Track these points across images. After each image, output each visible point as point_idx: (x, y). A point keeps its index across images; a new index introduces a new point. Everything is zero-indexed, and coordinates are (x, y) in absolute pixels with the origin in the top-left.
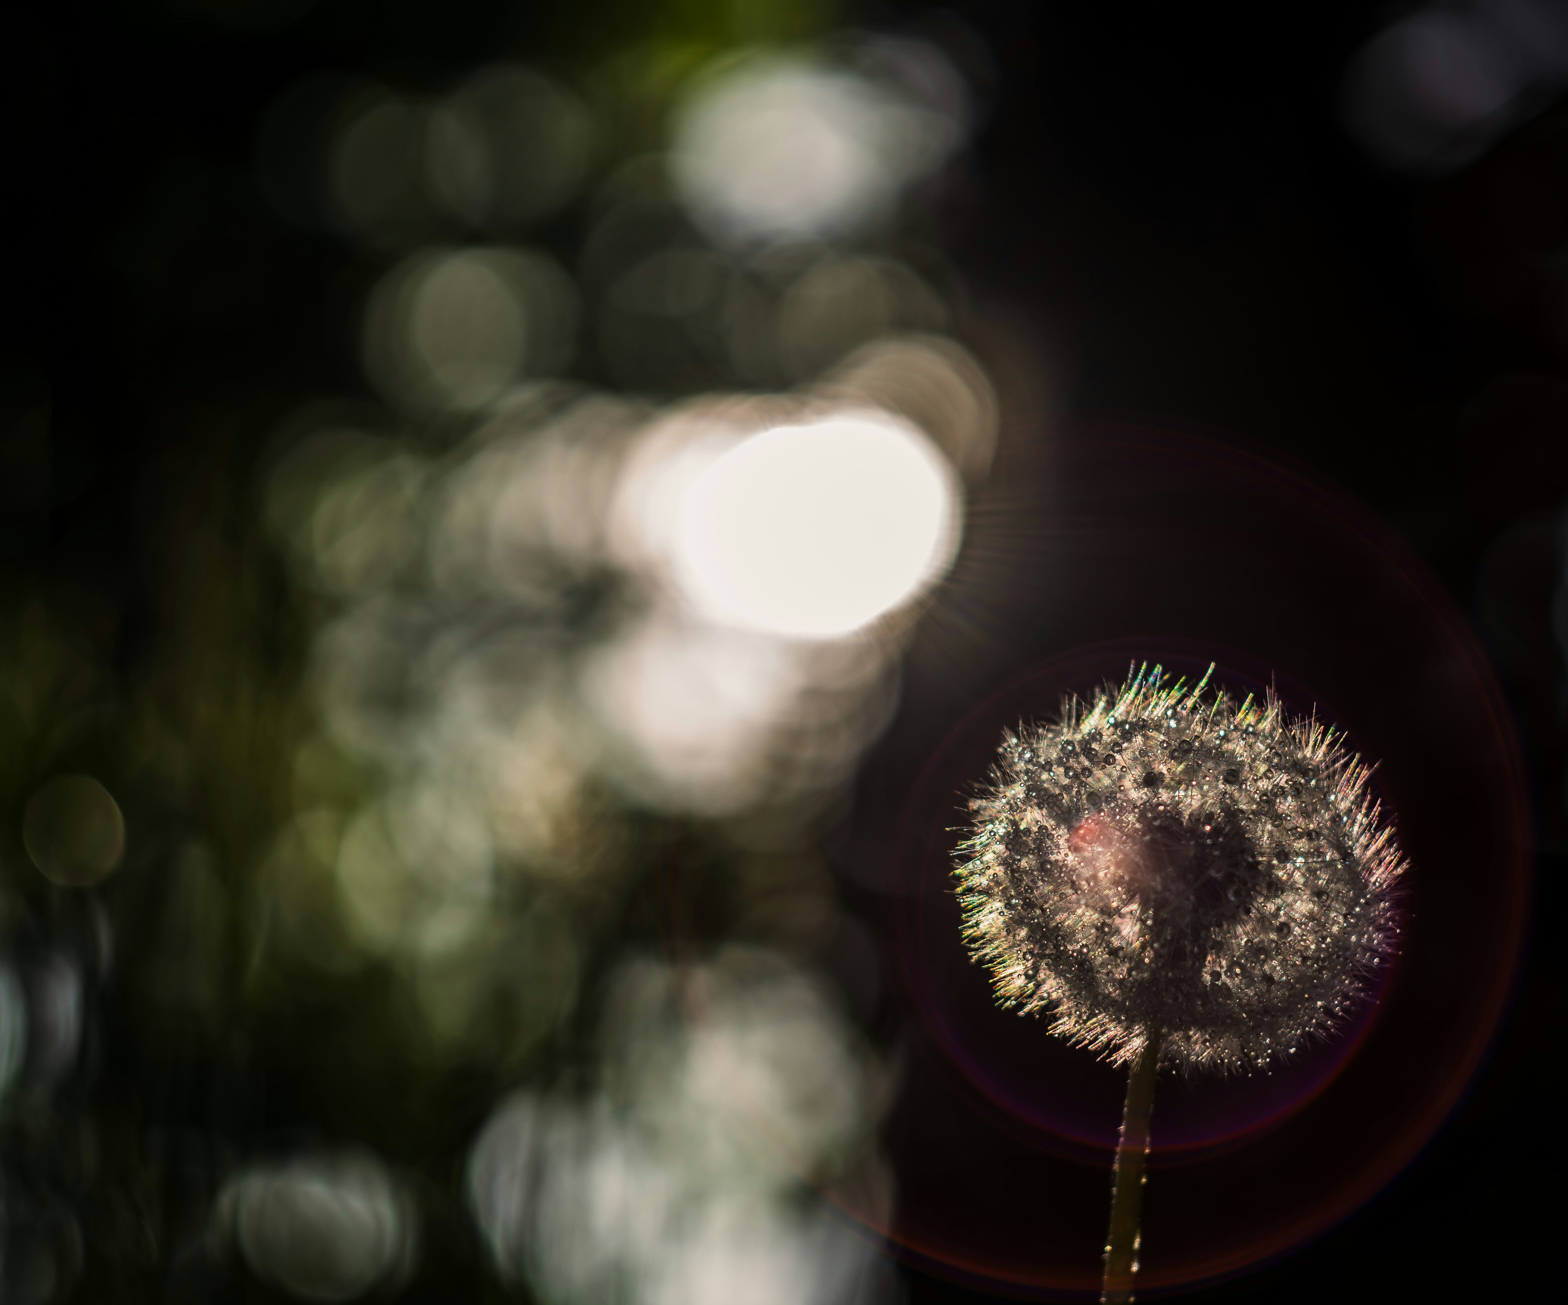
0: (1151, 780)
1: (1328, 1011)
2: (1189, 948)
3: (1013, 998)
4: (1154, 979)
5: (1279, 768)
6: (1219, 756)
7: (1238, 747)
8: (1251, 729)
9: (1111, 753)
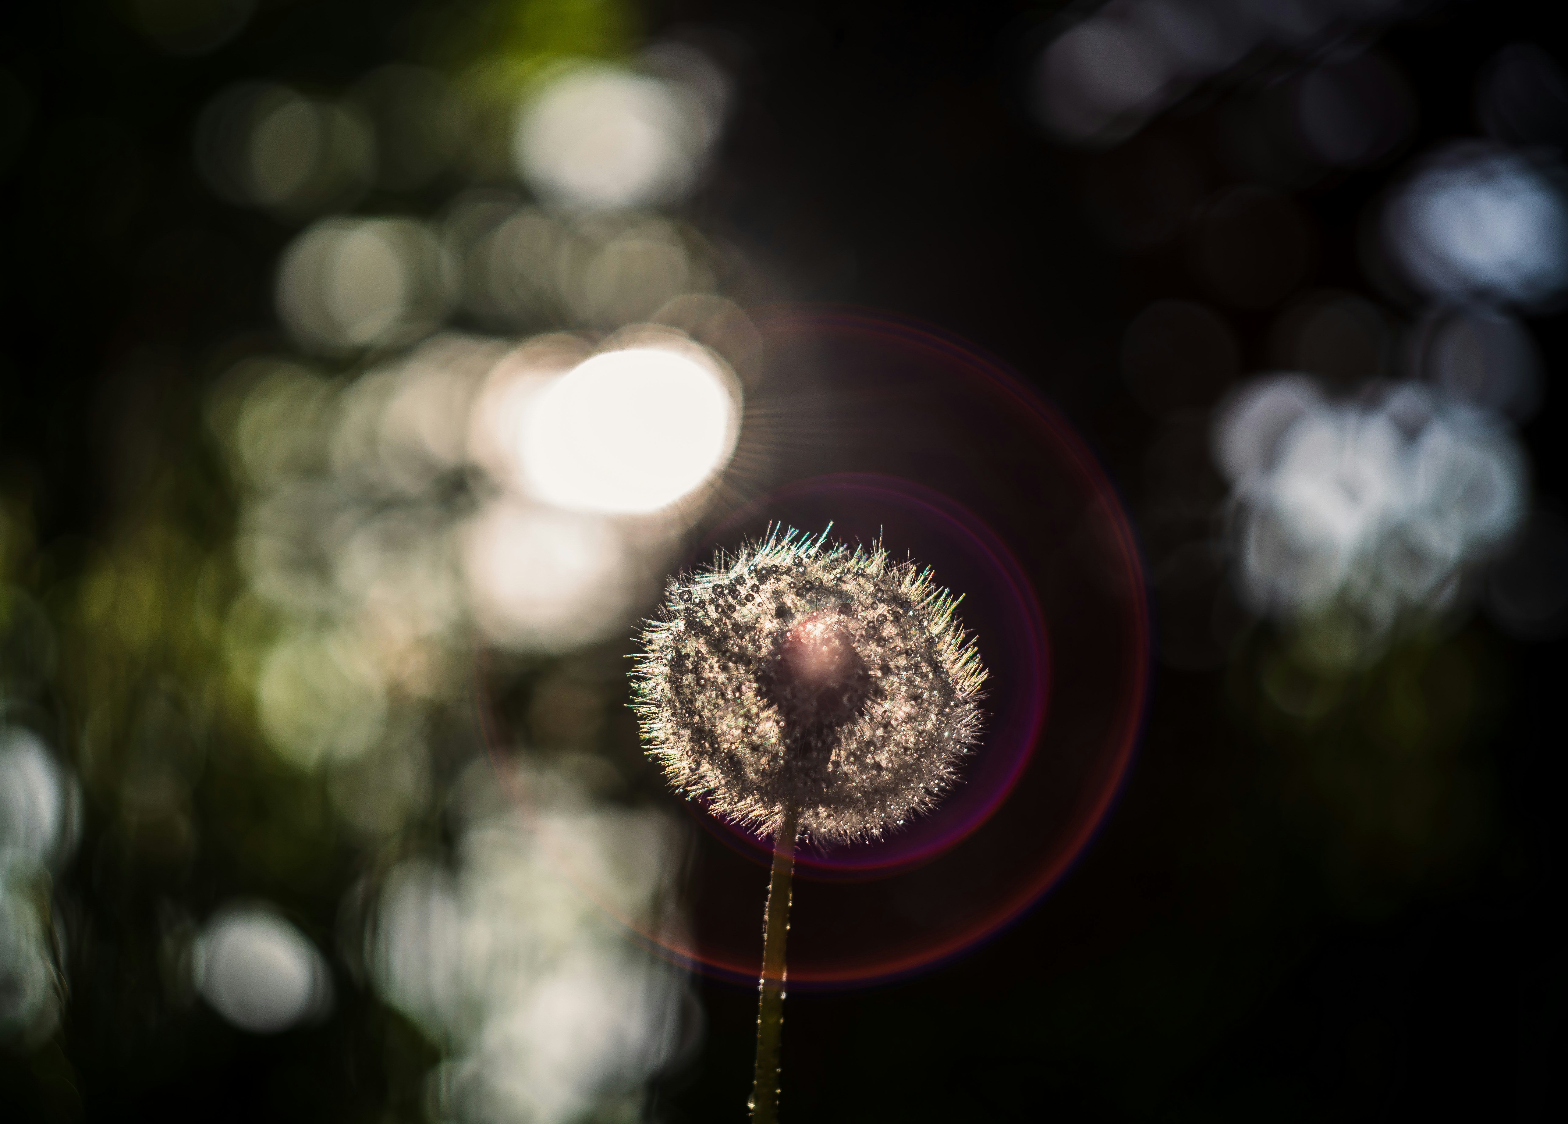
0: (782, 613)
1: (928, 792)
2: (813, 743)
3: (681, 787)
4: (787, 767)
5: (881, 601)
6: (838, 593)
7: (849, 587)
8: (860, 571)
9: (751, 592)
